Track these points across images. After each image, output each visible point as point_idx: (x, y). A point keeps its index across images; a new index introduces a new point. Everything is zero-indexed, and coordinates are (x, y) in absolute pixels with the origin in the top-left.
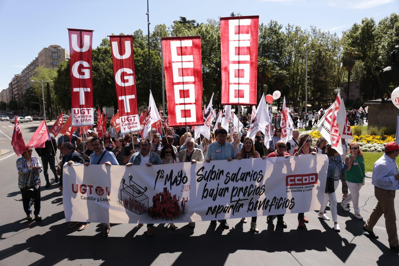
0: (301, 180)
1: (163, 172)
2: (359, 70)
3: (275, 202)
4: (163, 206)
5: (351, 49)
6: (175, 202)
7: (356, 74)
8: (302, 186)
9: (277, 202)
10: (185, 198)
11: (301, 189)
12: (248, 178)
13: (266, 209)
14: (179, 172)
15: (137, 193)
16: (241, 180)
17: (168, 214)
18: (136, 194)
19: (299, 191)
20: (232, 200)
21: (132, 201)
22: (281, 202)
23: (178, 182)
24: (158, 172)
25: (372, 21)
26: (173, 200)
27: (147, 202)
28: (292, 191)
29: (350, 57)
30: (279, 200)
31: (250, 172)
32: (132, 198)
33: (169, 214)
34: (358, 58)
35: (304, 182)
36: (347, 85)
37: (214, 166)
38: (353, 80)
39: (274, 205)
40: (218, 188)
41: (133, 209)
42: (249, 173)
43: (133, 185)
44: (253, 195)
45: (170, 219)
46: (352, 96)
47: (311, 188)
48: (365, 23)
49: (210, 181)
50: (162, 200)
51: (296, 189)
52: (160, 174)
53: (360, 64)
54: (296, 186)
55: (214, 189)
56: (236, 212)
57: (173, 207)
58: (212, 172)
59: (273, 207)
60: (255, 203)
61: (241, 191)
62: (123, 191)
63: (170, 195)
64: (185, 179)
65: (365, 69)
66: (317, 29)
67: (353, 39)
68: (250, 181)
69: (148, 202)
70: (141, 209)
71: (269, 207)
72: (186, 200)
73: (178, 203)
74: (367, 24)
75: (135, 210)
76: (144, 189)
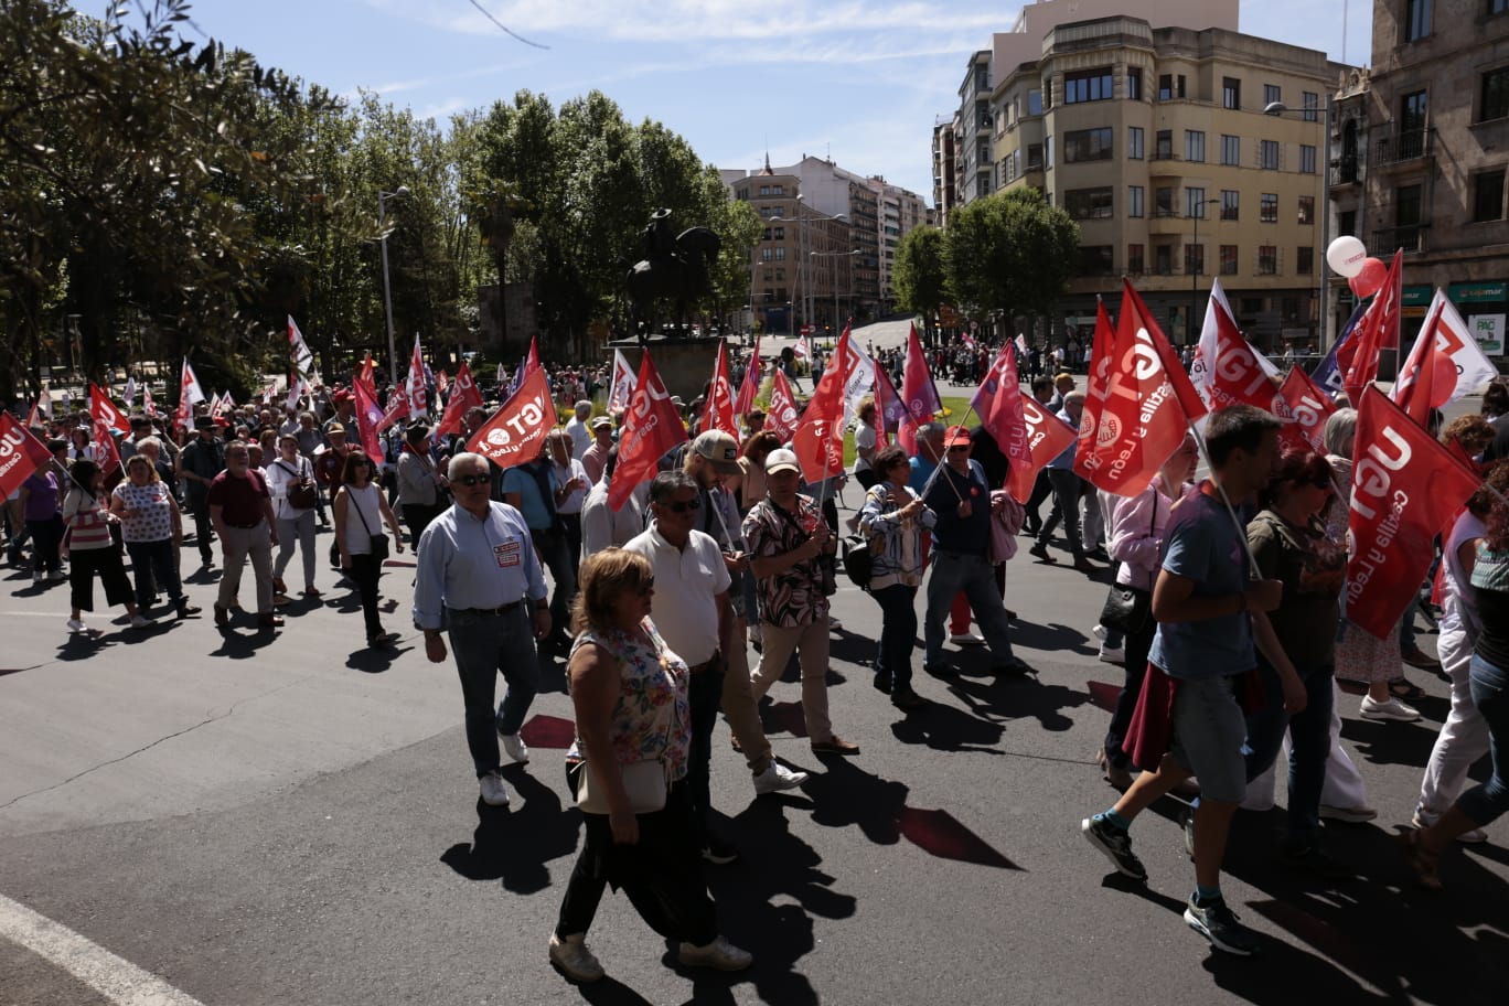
2: (526, 249)
5: (500, 185)
7: (521, 263)
25: (545, 105)
29: (500, 208)
34: (520, 212)
36: (498, 293)
38: (511, 279)
46: (514, 328)
48: (525, 107)
53: (525, 230)
65: (542, 248)
66: (382, 102)
67: (496, 151)
74: (532, 110)
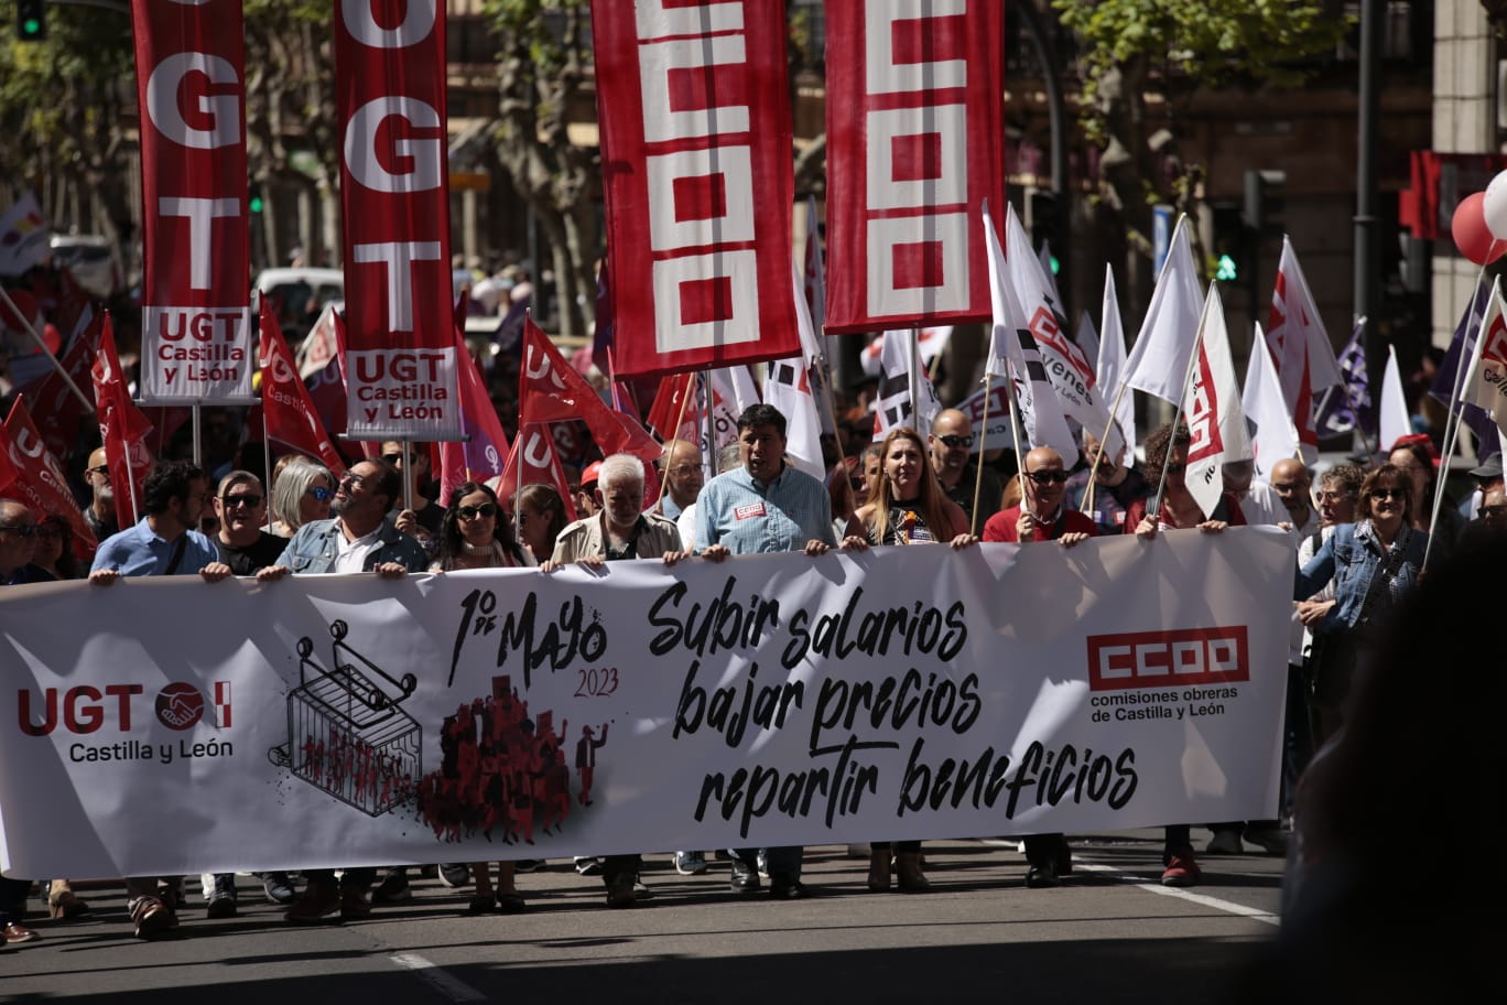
0: (1165, 658)
1: (489, 600)
3: (1035, 770)
4: (490, 765)
6: (546, 746)
8: (1169, 690)
9: (1047, 771)
10: (593, 728)
11: (1165, 705)
12: (897, 639)
13: (990, 801)
14: (566, 606)
15: (368, 704)
16: (862, 648)
17: (512, 806)
18: (361, 713)
19: (1158, 713)
20: (820, 745)
21: (343, 748)
22: (1067, 769)
23: (562, 654)
24: (469, 603)
26: (539, 738)
27: (412, 750)
28: (1121, 714)
30: (1055, 760)
31: (903, 612)
32: (341, 732)
33: (517, 807)
35: (1182, 669)
37: (732, 581)
39: (1032, 782)
40: (750, 686)
41: (348, 789)
42: (898, 616)
43: (349, 667)
44: (921, 724)
45: (522, 840)
47: (1217, 702)
49: (713, 650)
50: (484, 734)
51: (1141, 706)
52: (478, 613)
54: (1144, 691)
55: (733, 691)
56: (843, 812)
57: (536, 769)
58: (722, 608)
59: (1028, 793)
60: (934, 773)
61: (862, 701)
62: (301, 699)
63: (525, 710)
64: (595, 638)
68: (907, 651)
69: (419, 750)
70: (387, 783)
71: (1005, 794)
72: (597, 737)
73: (562, 753)
75: (354, 790)
76: (400, 686)
